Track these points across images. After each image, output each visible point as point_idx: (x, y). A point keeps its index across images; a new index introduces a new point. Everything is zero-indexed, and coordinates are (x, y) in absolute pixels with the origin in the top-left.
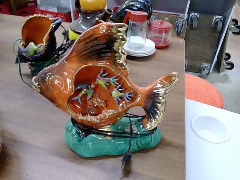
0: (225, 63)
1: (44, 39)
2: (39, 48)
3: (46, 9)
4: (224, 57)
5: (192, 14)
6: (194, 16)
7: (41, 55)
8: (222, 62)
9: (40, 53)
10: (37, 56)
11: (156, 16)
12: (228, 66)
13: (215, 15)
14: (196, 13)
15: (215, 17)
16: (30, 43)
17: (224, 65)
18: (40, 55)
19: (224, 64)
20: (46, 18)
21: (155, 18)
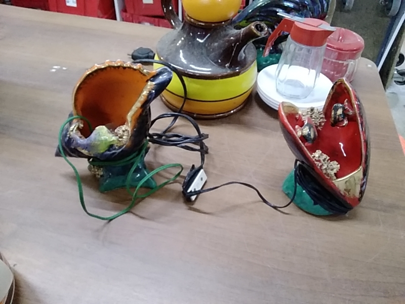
0: (396, 72)
1: (130, 116)
2: (120, 138)
4: (397, 59)
7: (122, 151)
8: (391, 72)
9: (120, 147)
10: (115, 153)
12: (399, 78)
16: (97, 128)
17: (395, 76)
18: (120, 150)
19: (394, 74)
20: (135, 70)
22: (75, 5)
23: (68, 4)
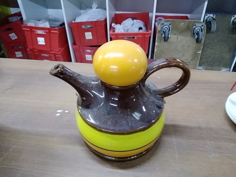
3: (35, 25)
5: (207, 15)
6: (211, 18)
11: (170, 23)
13: (233, 15)
14: (212, 14)
15: (233, 17)
21: (168, 24)
22: (44, 44)
23: (39, 43)
